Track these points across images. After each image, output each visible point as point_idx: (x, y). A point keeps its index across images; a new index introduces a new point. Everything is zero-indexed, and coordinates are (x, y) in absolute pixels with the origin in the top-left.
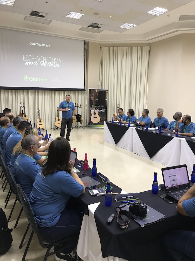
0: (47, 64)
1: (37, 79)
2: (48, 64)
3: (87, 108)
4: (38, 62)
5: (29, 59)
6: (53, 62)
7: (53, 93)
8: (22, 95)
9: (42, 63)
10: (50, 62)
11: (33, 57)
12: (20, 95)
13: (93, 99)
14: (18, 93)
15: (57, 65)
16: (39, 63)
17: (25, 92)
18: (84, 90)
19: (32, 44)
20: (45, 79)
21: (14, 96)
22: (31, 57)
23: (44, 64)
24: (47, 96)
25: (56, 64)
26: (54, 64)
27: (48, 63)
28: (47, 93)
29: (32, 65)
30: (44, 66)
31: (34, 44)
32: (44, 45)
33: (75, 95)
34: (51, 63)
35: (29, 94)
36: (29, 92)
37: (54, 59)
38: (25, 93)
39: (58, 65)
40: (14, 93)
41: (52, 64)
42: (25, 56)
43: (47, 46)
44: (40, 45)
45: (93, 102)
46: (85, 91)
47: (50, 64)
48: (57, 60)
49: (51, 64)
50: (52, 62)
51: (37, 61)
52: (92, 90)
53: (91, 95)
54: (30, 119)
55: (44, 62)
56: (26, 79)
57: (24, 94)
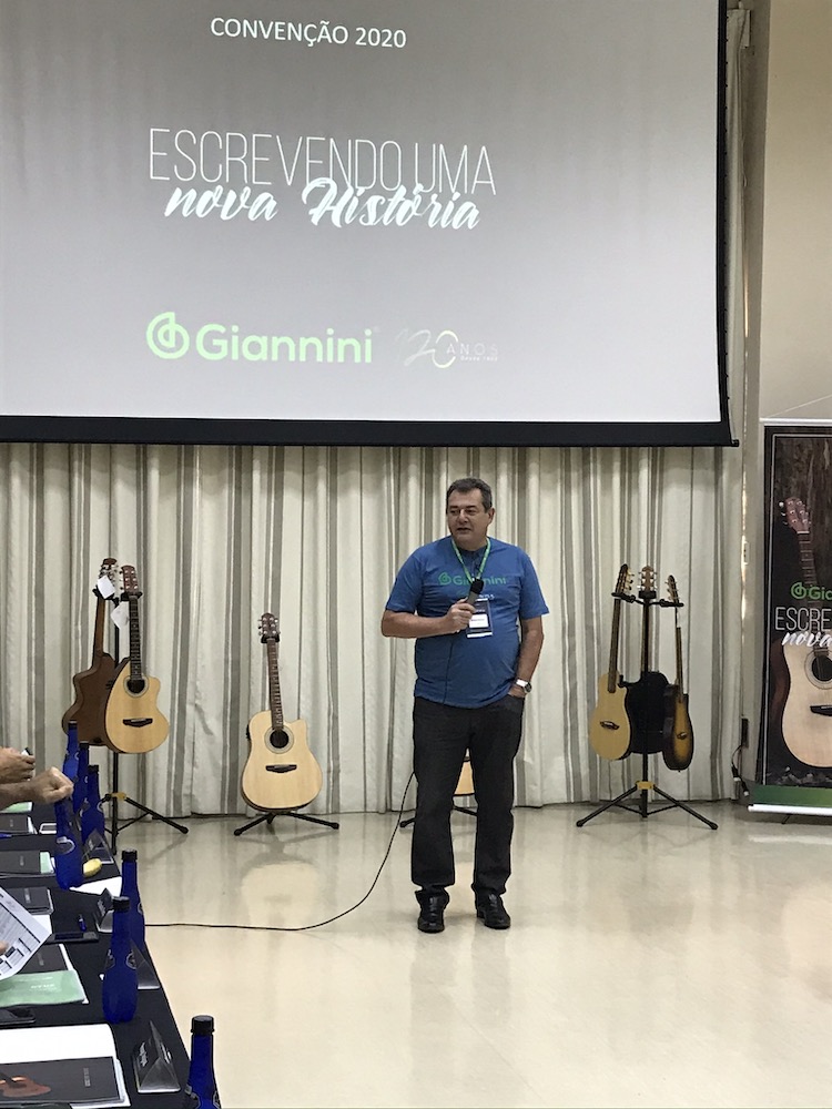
0: (363, 199)
1: (263, 341)
2: (373, 202)
3: (744, 608)
4: (278, 191)
5: (198, 168)
6: (419, 187)
7: (413, 469)
8: (125, 494)
9: (318, 195)
10: (391, 182)
11: (236, 147)
12: (110, 492)
13: (801, 523)
14: (94, 474)
15: (458, 204)
16: (288, 198)
17: (154, 462)
18: (713, 437)
20: (342, 343)
21: (54, 498)
22: (223, 141)
23: (334, 204)
24: (354, 495)
25: (444, 200)
26: (426, 198)
27: (377, 190)
28: (355, 474)
29: (224, 216)
30: (336, 220)
31: (246, 27)
32: (340, 35)
33: (629, 486)
34: (402, 191)
35: (189, 480)
36: (190, 465)
37: (426, 155)
38: (154, 475)
39: (467, 205)
40: (53, 474)
41: (408, 204)
42: (164, 142)
43: (368, 37)
45: (807, 558)
46: (727, 450)
47: (394, 202)
48: (453, 156)
49: (402, 206)
50: (410, 188)
51: (270, 174)
52: (800, 429)
53: (786, 484)
54: (190, 709)
55: (334, 188)
56: (171, 344)
57: (142, 486)
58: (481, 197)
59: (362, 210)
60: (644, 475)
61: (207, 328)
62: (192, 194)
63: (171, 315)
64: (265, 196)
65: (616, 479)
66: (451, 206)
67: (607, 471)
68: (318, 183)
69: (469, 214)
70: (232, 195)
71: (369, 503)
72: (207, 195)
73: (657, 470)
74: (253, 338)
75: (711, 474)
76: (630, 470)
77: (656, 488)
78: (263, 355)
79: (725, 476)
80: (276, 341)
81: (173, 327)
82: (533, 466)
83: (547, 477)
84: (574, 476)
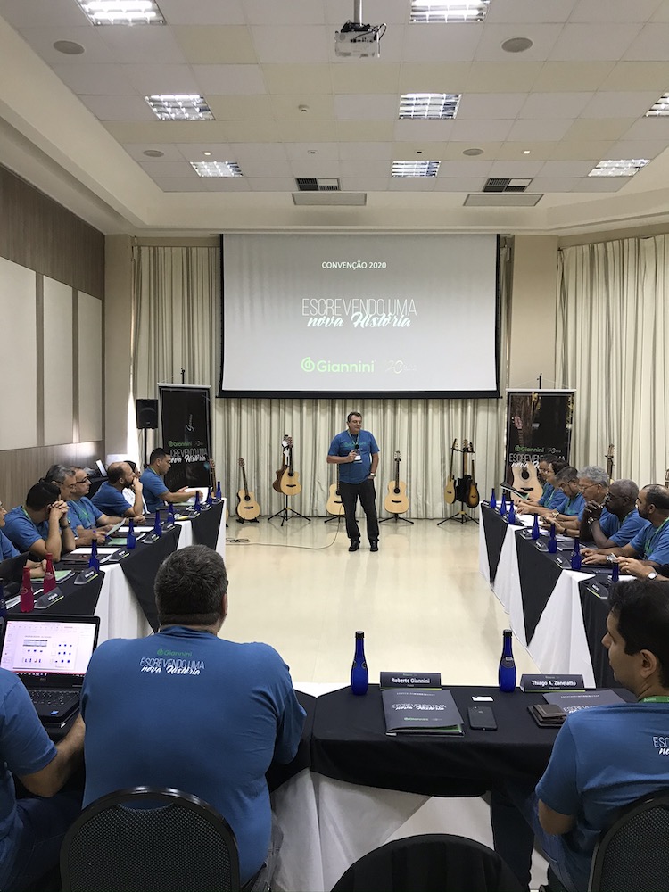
0: (371, 319)
1: (338, 366)
2: (374, 320)
4: (343, 317)
5: (318, 311)
6: (390, 314)
7: (389, 406)
8: (296, 414)
9: (356, 318)
10: (381, 312)
11: (330, 303)
12: (292, 414)
13: (519, 425)
14: (287, 408)
15: (403, 319)
16: (346, 319)
17: (305, 405)
18: (494, 395)
19: (329, 265)
20: (364, 366)
21: (275, 415)
22: (326, 302)
23: (362, 320)
24: (370, 415)
25: (398, 317)
26: (392, 317)
27: (376, 315)
28: (370, 408)
29: (326, 326)
30: (362, 326)
31: (333, 265)
32: (364, 265)
34: (385, 315)
35: (316, 410)
36: (316, 405)
37: (393, 304)
38: (305, 408)
39: (406, 319)
40: (274, 408)
41: (386, 319)
42: (307, 303)
43: (373, 265)
44: (350, 265)
47: (381, 319)
48: (402, 304)
49: (384, 320)
50: (387, 314)
51: (341, 312)
54: (316, 483)
55: (362, 315)
56: (309, 367)
57: (301, 411)
58: (411, 316)
59: (371, 322)
60: (470, 408)
61: (319, 363)
62: (316, 319)
63: (309, 358)
64: (339, 319)
65: (460, 410)
66: (401, 320)
67: (457, 407)
68: (357, 314)
69: (407, 322)
70: (329, 319)
71: (375, 417)
72: (321, 319)
73: (475, 406)
74: (334, 365)
75: (495, 408)
76: (464, 407)
77: (475, 413)
78: (338, 370)
79: (499, 409)
80: (342, 365)
81: (310, 362)
82: (430, 405)
83: (436, 409)
84: (446, 409)
